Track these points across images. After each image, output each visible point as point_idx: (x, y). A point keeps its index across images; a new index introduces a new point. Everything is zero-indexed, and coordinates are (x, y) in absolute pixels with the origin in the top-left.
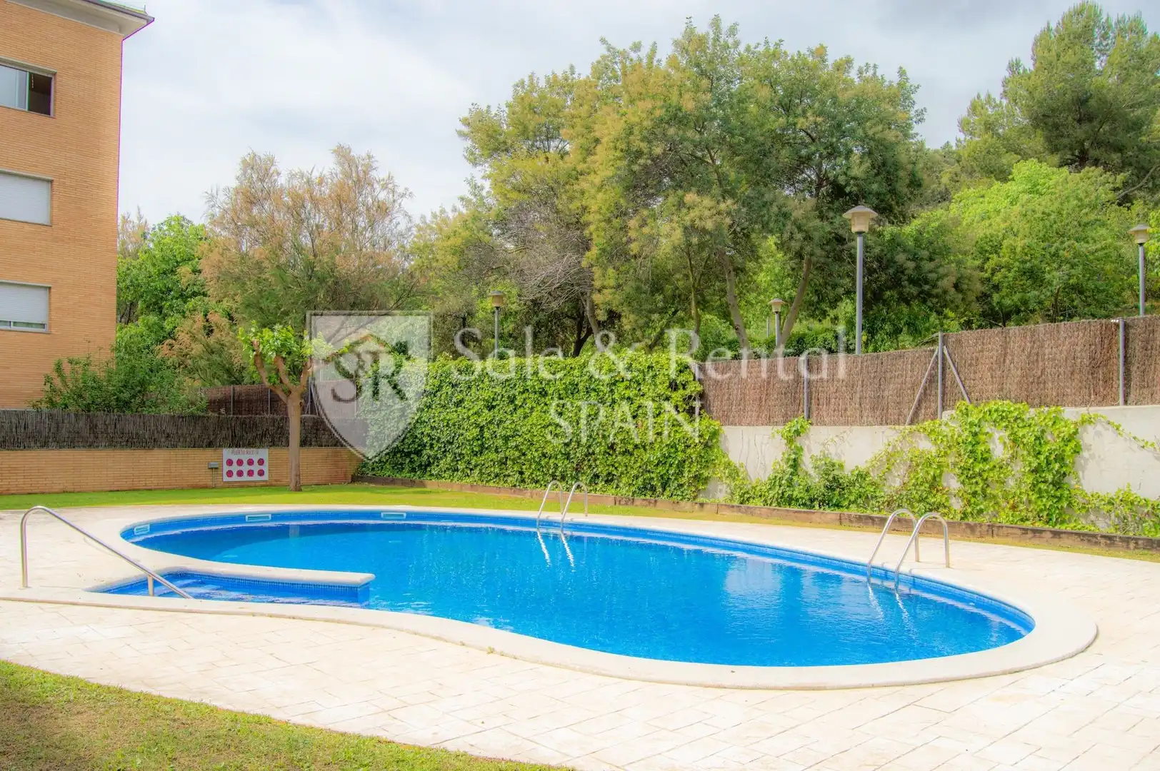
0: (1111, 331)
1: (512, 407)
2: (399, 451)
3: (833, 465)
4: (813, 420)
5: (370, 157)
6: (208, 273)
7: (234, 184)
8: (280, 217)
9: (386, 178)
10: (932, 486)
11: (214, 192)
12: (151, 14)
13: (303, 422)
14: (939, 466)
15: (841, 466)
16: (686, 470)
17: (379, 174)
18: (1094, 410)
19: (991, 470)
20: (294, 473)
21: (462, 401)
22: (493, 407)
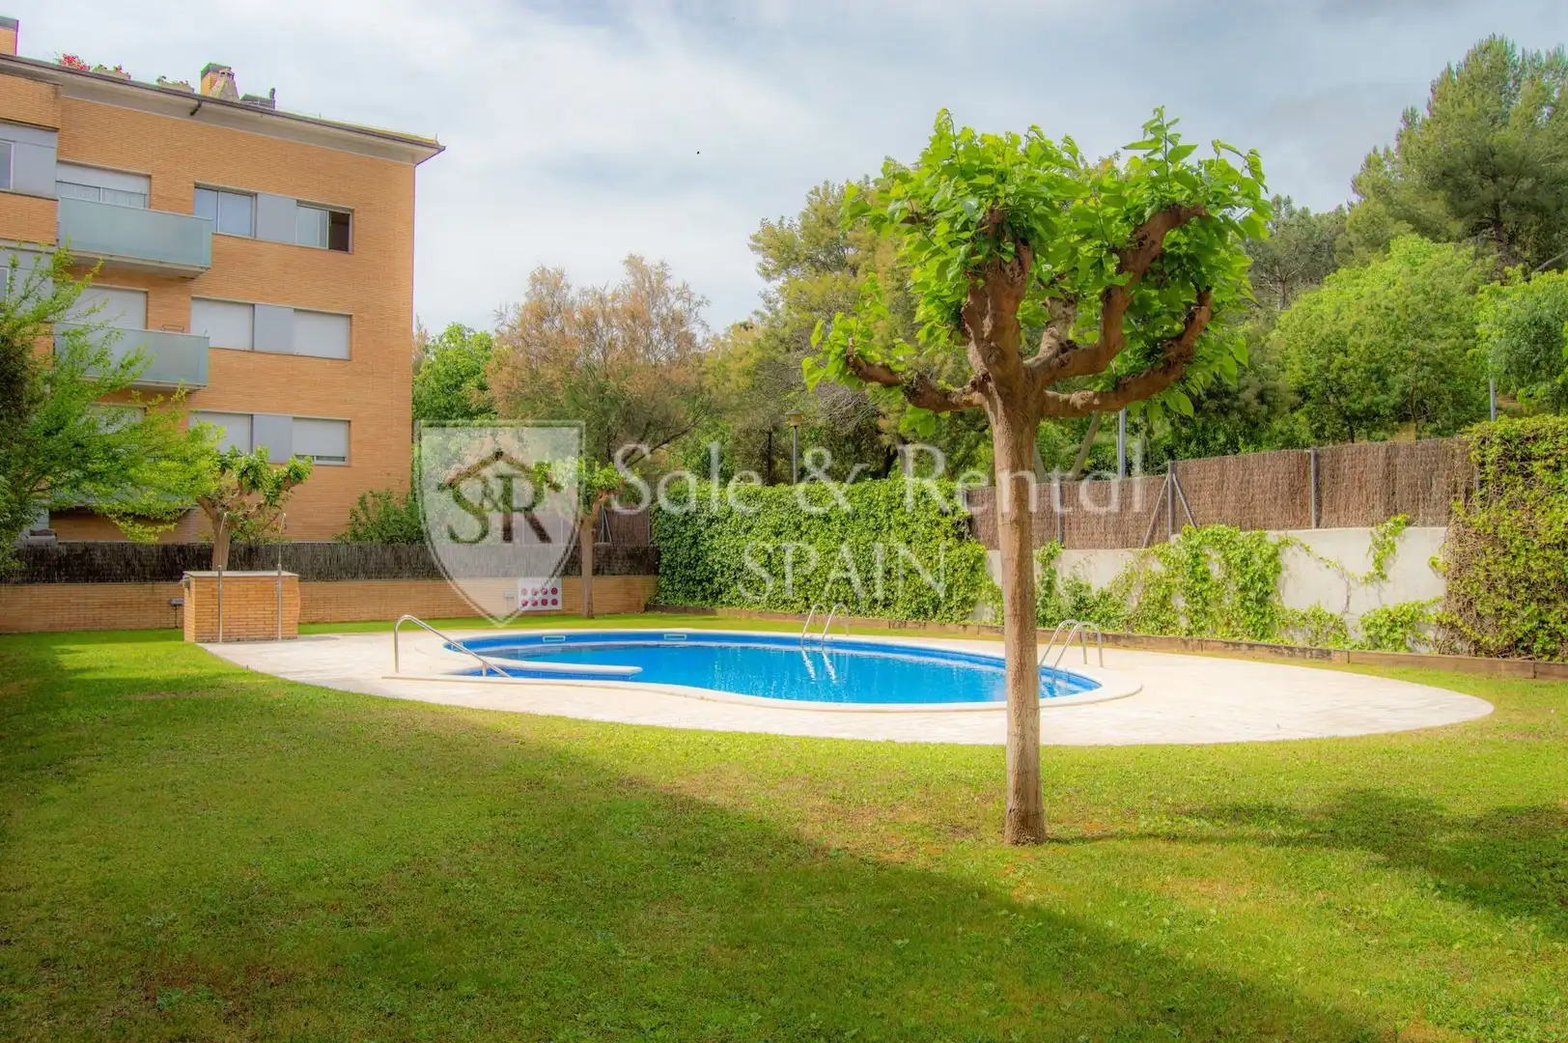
0: (1304, 460)
1: (797, 534)
2: (691, 579)
3: (1081, 587)
4: (1066, 543)
5: (663, 264)
6: (495, 390)
7: (523, 300)
8: (571, 333)
9: (681, 286)
10: (1163, 606)
11: (504, 308)
12: (441, 143)
13: (595, 550)
14: (1168, 587)
15: (1088, 588)
16: (955, 593)
17: (674, 283)
18: (1291, 533)
19: (1209, 589)
20: (586, 600)
21: (750, 528)
22: (781, 533)
